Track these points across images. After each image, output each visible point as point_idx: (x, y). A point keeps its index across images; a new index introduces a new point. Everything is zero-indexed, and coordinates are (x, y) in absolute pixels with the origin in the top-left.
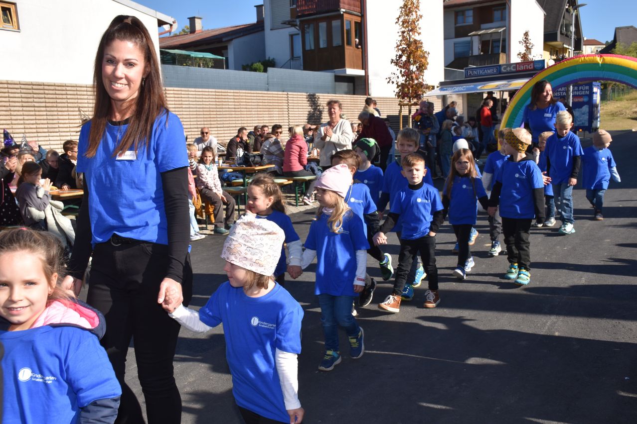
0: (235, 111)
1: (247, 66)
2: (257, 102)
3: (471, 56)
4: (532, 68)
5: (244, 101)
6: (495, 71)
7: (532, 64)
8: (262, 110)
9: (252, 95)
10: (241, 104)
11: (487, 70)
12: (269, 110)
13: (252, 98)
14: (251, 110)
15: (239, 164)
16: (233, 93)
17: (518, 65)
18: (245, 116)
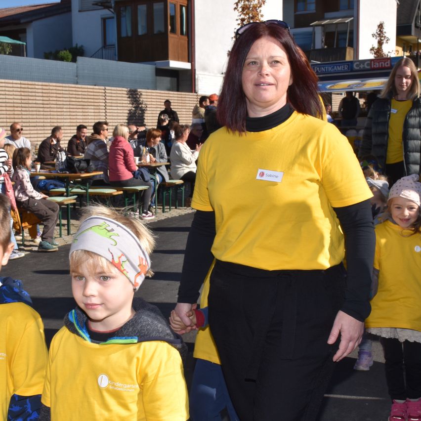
0: (43, 108)
1: (51, 53)
2: (69, 98)
3: (313, 50)
4: (389, 65)
5: (55, 95)
6: (346, 68)
7: (389, 61)
8: (75, 107)
9: (64, 89)
10: (51, 99)
11: (337, 66)
12: (83, 107)
13: (64, 92)
14: (62, 106)
15: (61, 170)
16: (42, 85)
17: (373, 62)
18: (56, 113)
